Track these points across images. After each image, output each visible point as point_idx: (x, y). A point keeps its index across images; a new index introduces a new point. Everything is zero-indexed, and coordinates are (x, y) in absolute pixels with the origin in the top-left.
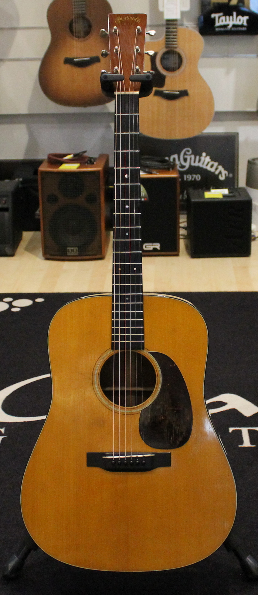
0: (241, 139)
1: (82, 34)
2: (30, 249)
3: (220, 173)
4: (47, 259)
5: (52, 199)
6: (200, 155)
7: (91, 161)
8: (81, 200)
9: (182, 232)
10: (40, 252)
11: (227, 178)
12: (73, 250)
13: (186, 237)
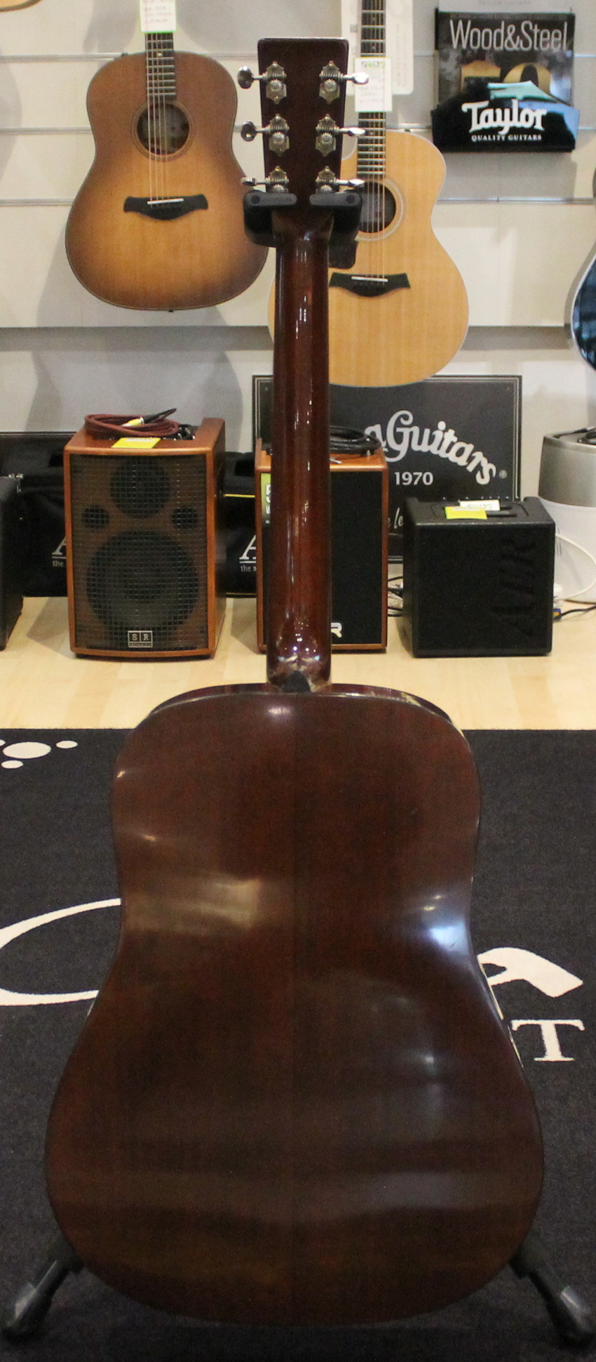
0: (528, 391)
1: (166, 145)
2: (41, 633)
3: (479, 468)
4: (80, 656)
5: (95, 517)
6: (434, 428)
7: (185, 433)
8: (162, 522)
9: (394, 601)
10: (65, 639)
11: (494, 480)
12: (140, 637)
13: (400, 613)
